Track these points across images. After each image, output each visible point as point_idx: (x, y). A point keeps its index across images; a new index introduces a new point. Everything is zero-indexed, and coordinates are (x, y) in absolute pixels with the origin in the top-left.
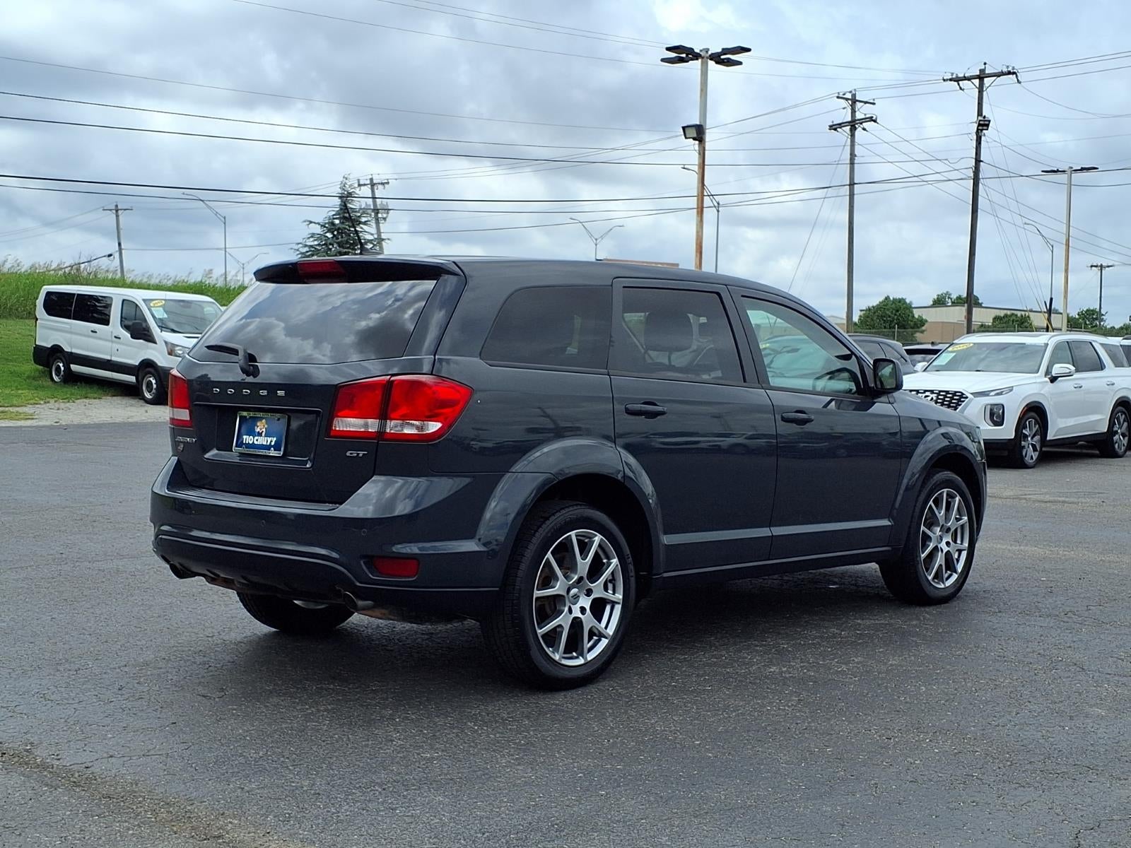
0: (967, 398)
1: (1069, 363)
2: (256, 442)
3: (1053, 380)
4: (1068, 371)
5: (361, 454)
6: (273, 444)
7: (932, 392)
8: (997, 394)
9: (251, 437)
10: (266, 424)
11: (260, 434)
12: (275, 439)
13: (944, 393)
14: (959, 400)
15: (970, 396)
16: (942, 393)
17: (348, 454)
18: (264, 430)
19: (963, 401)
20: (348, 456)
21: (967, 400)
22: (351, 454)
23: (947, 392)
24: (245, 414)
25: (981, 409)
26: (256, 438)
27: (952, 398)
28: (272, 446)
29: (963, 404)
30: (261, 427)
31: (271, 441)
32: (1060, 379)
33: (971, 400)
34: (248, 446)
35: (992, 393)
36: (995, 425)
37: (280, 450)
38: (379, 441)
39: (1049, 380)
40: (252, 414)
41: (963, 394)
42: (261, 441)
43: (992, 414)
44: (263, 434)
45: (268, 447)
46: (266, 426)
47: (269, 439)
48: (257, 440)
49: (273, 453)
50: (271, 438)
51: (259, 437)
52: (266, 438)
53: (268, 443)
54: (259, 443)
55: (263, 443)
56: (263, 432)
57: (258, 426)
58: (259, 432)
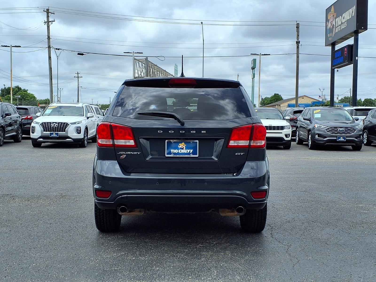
0: (69, 125)
1: (91, 113)
2: (180, 152)
3: (88, 118)
4: (92, 115)
5: (242, 154)
7: (56, 123)
8: (78, 123)
9: (176, 150)
12: (192, 150)
13: (61, 123)
14: (66, 126)
15: (70, 124)
16: (60, 123)
17: (236, 154)
18: (184, 147)
19: (68, 126)
20: (236, 155)
21: (69, 126)
22: (238, 154)
23: (62, 123)
24: (170, 141)
25: (74, 128)
27: (64, 125)
28: (191, 153)
29: (68, 127)
30: (182, 146)
31: (190, 151)
32: (90, 118)
33: (71, 125)
34: (175, 154)
35: (77, 123)
36: (78, 134)
37: (196, 155)
38: (249, 148)
39: (87, 118)
40: (175, 141)
41: (67, 123)
43: (77, 130)
44: (184, 149)
45: (189, 154)
46: (185, 145)
47: (188, 151)
48: (181, 151)
49: (192, 156)
50: (189, 150)
51: (182, 150)
52: (186, 150)
53: (188, 152)
54: (182, 152)
55: (185, 152)
56: (184, 148)
57: (180, 146)
58: (181, 148)
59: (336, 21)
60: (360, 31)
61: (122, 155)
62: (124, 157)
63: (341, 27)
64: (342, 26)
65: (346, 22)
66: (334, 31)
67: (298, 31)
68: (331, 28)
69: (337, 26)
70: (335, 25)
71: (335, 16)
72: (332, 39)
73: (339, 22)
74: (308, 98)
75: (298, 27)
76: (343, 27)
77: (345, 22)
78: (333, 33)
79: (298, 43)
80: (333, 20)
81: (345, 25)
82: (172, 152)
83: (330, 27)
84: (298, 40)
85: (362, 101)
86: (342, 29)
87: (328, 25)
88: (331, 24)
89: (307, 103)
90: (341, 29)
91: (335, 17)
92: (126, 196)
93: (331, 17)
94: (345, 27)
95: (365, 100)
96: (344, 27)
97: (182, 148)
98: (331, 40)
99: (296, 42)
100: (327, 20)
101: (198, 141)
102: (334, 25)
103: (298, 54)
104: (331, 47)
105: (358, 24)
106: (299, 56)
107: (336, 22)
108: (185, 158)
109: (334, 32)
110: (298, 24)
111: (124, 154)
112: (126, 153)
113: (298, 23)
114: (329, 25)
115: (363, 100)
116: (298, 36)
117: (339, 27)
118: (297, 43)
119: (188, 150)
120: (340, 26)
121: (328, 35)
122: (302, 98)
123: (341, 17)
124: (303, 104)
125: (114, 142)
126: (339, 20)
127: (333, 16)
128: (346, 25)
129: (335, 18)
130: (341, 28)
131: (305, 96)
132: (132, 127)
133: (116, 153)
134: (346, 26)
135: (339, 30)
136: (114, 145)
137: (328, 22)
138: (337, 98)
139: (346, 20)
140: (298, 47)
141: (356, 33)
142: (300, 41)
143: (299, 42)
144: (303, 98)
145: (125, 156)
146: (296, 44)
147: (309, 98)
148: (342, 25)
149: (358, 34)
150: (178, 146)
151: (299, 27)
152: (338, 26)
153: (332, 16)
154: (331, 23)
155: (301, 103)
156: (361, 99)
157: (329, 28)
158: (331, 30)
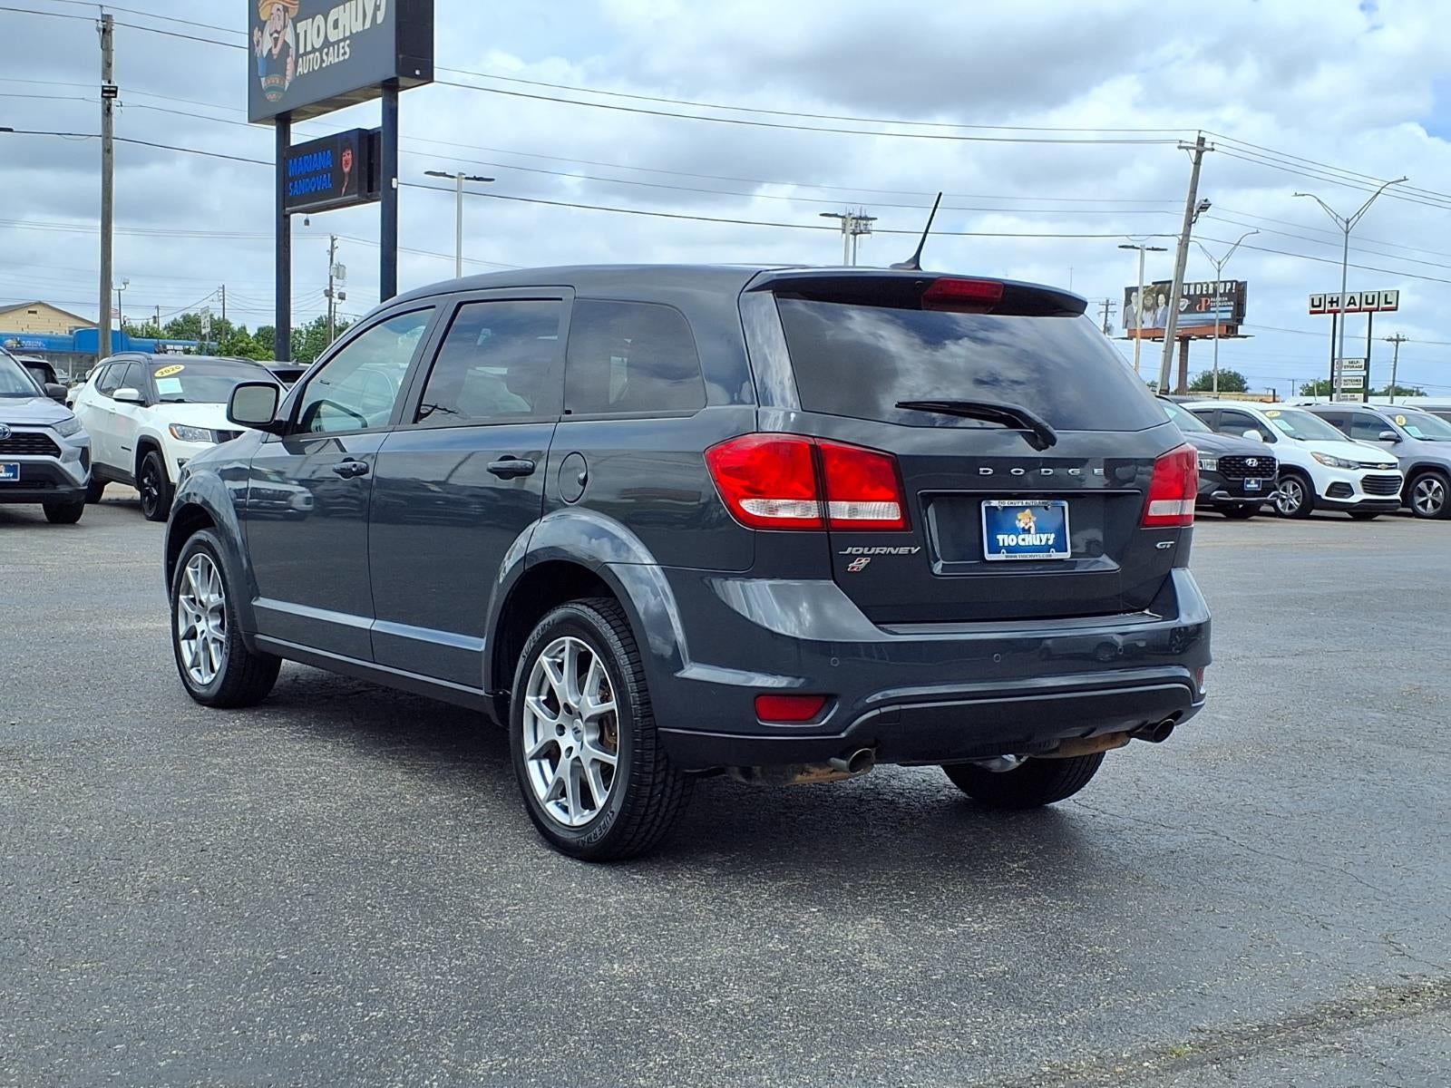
2: (1021, 543)
5: (1169, 546)
6: (1050, 542)
9: (1012, 536)
10: (1033, 514)
11: (1028, 531)
12: (1053, 536)
17: (1158, 546)
18: (1032, 524)
20: (1158, 549)
22: (1162, 545)
24: (995, 503)
26: (1021, 537)
28: (1051, 546)
30: (1024, 520)
31: (1048, 540)
34: (1010, 549)
37: (1066, 551)
40: (1007, 503)
42: (1032, 539)
44: (1033, 530)
45: (1046, 548)
46: (1035, 519)
47: (1044, 537)
48: (1023, 540)
49: (1055, 555)
50: (1046, 535)
51: (1027, 535)
52: (1038, 535)
53: (1043, 543)
54: (1027, 544)
55: (1035, 543)
56: (1030, 527)
57: (1020, 520)
58: (1023, 528)
59: (300, 30)
60: (403, 81)
61: (853, 557)
62: (863, 565)
63: (325, 57)
64: (327, 54)
65: (348, 42)
66: (290, 67)
67: (107, 48)
68: (275, 57)
69: (301, 51)
70: (292, 44)
71: (294, 12)
72: (280, 97)
73: (312, 35)
74: (53, 313)
75: (106, 32)
76: (330, 59)
77: (344, 40)
78: (285, 75)
79: (109, 93)
80: (285, 26)
81: (342, 51)
82: (1001, 544)
83: (270, 49)
84: (109, 82)
85: (249, 336)
86: (327, 66)
87: (258, 42)
88: (276, 40)
89: (48, 334)
90: (324, 65)
91: (291, 16)
92: (896, 707)
93: (274, 11)
94: (341, 58)
95: (259, 329)
96: (337, 60)
97: (1027, 528)
98: (276, 102)
99: (104, 91)
100: (256, 22)
101: (1066, 504)
102: (288, 44)
103: (108, 138)
104: (274, 127)
105: (401, 56)
106: (111, 146)
107: (297, 36)
108: (1035, 563)
109: (289, 72)
110: (107, 19)
111: (863, 555)
112: (869, 550)
113: (108, 15)
114: (265, 42)
115: (252, 332)
116: (108, 65)
117: (311, 56)
118: (105, 95)
119: (1042, 535)
120: (317, 54)
121: (263, 79)
122: (30, 312)
123: (319, 18)
124: (38, 336)
125: (825, 510)
126: (312, 31)
127: (286, 10)
128: (345, 53)
129: (292, 19)
130: (322, 61)
131: (40, 303)
132: (897, 453)
133: (833, 550)
134: (347, 57)
135: (316, 68)
136: (825, 522)
137: (262, 31)
138: (154, 317)
139: (347, 34)
140: (107, 111)
141: (389, 90)
142: (116, 87)
143: (114, 89)
144: (35, 312)
145: (864, 561)
146: (103, 96)
147: (58, 314)
148: (326, 50)
149: (397, 91)
150: (1017, 522)
151: (112, 30)
152: (306, 53)
153: (278, 10)
154: (275, 35)
155: (25, 332)
156: (244, 328)
157: (265, 55)
158: (275, 64)
